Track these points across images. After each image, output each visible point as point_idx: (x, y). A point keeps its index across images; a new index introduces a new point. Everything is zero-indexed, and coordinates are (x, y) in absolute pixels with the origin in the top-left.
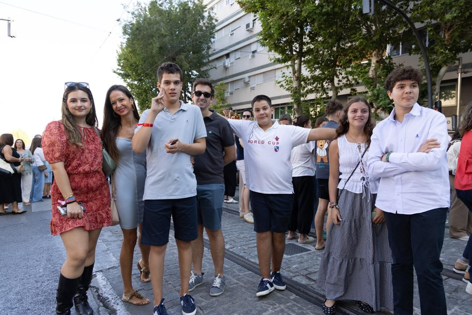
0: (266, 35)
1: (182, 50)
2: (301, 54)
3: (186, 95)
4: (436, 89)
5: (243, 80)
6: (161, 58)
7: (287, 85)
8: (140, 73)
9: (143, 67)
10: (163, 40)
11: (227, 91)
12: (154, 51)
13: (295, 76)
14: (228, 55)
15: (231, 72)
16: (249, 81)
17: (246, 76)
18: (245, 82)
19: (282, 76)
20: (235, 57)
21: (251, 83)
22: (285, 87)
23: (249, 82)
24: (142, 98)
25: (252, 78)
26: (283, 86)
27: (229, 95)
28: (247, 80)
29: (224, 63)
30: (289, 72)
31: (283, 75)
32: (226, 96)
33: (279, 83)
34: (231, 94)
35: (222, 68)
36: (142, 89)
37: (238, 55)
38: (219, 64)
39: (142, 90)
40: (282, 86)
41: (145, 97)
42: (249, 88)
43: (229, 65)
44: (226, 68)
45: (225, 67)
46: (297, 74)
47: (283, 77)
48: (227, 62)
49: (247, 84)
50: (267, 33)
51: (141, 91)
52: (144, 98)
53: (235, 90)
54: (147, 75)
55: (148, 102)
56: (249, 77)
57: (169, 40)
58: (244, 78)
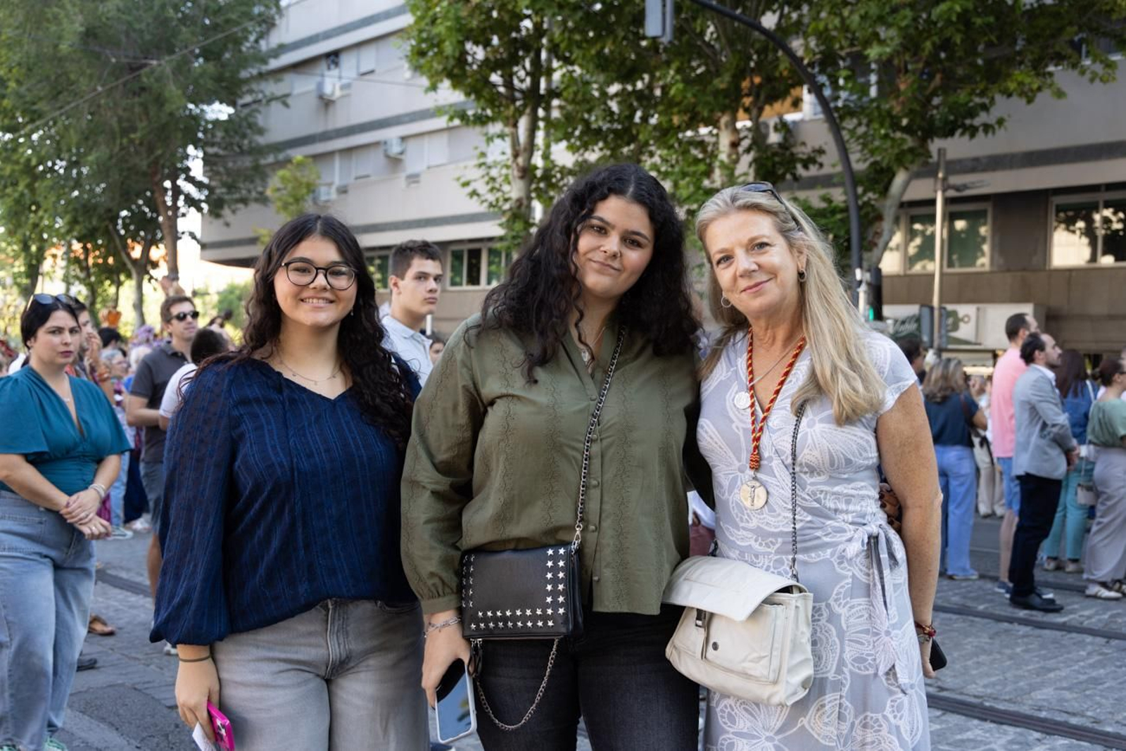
0: (424, 40)
1: (164, 45)
2: (534, 98)
3: (177, 191)
4: (882, 231)
5: (381, 149)
6: (88, 67)
7: (492, 190)
8: (9, 107)
9: (23, 90)
10: (97, 8)
11: (328, 180)
12: (64, 47)
13: (517, 165)
14: (333, 57)
15: (341, 119)
16: (402, 153)
17: (392, 134)
18: (388, 157)
19: (476, 162)
20: (358, 67)
21: (407, 158)
22: (483, 198)
23: (402, 157)
24: (16, 195)
25: (412, 145)
26: (478, 195)
27: (334, 196)
28: (395, 149)
29: (320, 86)
30: (500, 151)
31: (482, 160)
32: (323, 198)
33: (466, 184)
34: (343, 191)
35: (313, 101)
36: (17, 162)
37: (368, 59)
38: (302, 86)
39: (17, 168)
40: (474, 193)
41: (26, 191)
42: (403, 175)
43: (338, 93)
44: (326, 103)
45: (321, 97)
46: (524, 161)
47: (480, 165)
48: (332, 82)
49: (395, 162)
50: (424, 35)
51: (13, 171)
52: (22, 195)
53: (357, 178)
54: (36, 116)
55: (39, 207)
56: (404, 139)
57: (119, 10)
58: (385, 143)
